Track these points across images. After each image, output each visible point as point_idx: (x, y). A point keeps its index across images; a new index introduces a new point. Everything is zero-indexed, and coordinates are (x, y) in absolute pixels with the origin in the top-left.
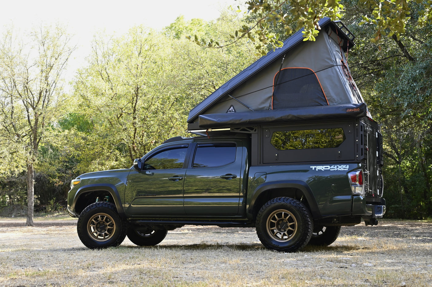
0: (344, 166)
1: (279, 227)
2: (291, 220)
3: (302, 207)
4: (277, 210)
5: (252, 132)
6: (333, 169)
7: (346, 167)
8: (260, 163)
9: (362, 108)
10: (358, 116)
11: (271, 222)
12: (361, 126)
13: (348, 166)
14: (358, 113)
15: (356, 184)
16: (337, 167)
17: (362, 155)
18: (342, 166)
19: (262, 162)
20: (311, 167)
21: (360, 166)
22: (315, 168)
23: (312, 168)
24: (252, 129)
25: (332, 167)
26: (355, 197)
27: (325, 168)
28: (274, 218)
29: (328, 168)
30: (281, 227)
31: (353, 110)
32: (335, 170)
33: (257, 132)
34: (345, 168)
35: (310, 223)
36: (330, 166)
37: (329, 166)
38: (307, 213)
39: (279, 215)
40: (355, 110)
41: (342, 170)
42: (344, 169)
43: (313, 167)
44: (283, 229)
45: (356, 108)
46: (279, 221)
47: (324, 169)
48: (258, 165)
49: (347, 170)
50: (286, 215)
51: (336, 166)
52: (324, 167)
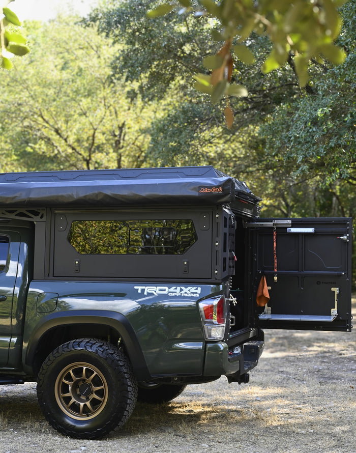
0: (193, 289)
1: (78, 392)
2: (97, 381)
3: (118, 361)
4: (74, 364)
5: (36, 220)
6: (173, 292)
7: (196, 291)
8: (48, 276)
9: (226, 188)
10: (219, 201)
11: (63, 383)
12: (225, 219)
13: (199, 289)
14: (219, 196)
15: (212, 323)
16: (181, 290)
17: (224, 269)
18: (189, 288)
19: (51, 274)
20: (136, 287)
21: (221, 289)
22: (143, 291)
23: (138, 290)
24: (36, 214)
25: (172, 289)
26: (209, 345)
27: (160, 290)
28: (69, 377)
29: (165, 290)
30: (81, 392)
31: (211, 191)
32: (177, 295)
33: (44, 219)
34: (194, 293)
35: (129, 389)
36: (169, 288)
37: (166, 288)
38: (125, 371)
39: (78, 372)
40: (215, 191)
41: (190, 295)
42: (193, 295)
43: (139, 288)
44: (84, 395)
45: (217, 187)
46: (77, 382)
47: (158, 292)
48: (44, 280)
49: (198, 295)
50: (89, 372)
51: (179, 288)
52: (159, 288)
